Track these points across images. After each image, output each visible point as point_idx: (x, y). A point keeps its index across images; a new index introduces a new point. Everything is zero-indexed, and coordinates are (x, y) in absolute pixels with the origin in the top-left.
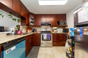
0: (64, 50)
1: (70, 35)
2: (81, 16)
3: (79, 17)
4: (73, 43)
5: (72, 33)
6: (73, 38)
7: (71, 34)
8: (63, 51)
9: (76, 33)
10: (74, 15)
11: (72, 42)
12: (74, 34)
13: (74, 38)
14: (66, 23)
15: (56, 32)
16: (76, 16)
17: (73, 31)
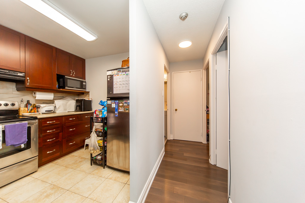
0: (82, 158)
1: (100, 116)
2: (117, 83)
3: (114, 83)
4: (106, 129)
5: (103, 110)
6: (104, 121)
7: (102, 113)
8: (81, 162)
9: (110, 110)
10: (108, 78)
11: (104, 129)
12: (107, 113)
13: (106, 120)
14: (85, 85)
15: (49, 112)
16: (110, 79)
17: (105, 107)
